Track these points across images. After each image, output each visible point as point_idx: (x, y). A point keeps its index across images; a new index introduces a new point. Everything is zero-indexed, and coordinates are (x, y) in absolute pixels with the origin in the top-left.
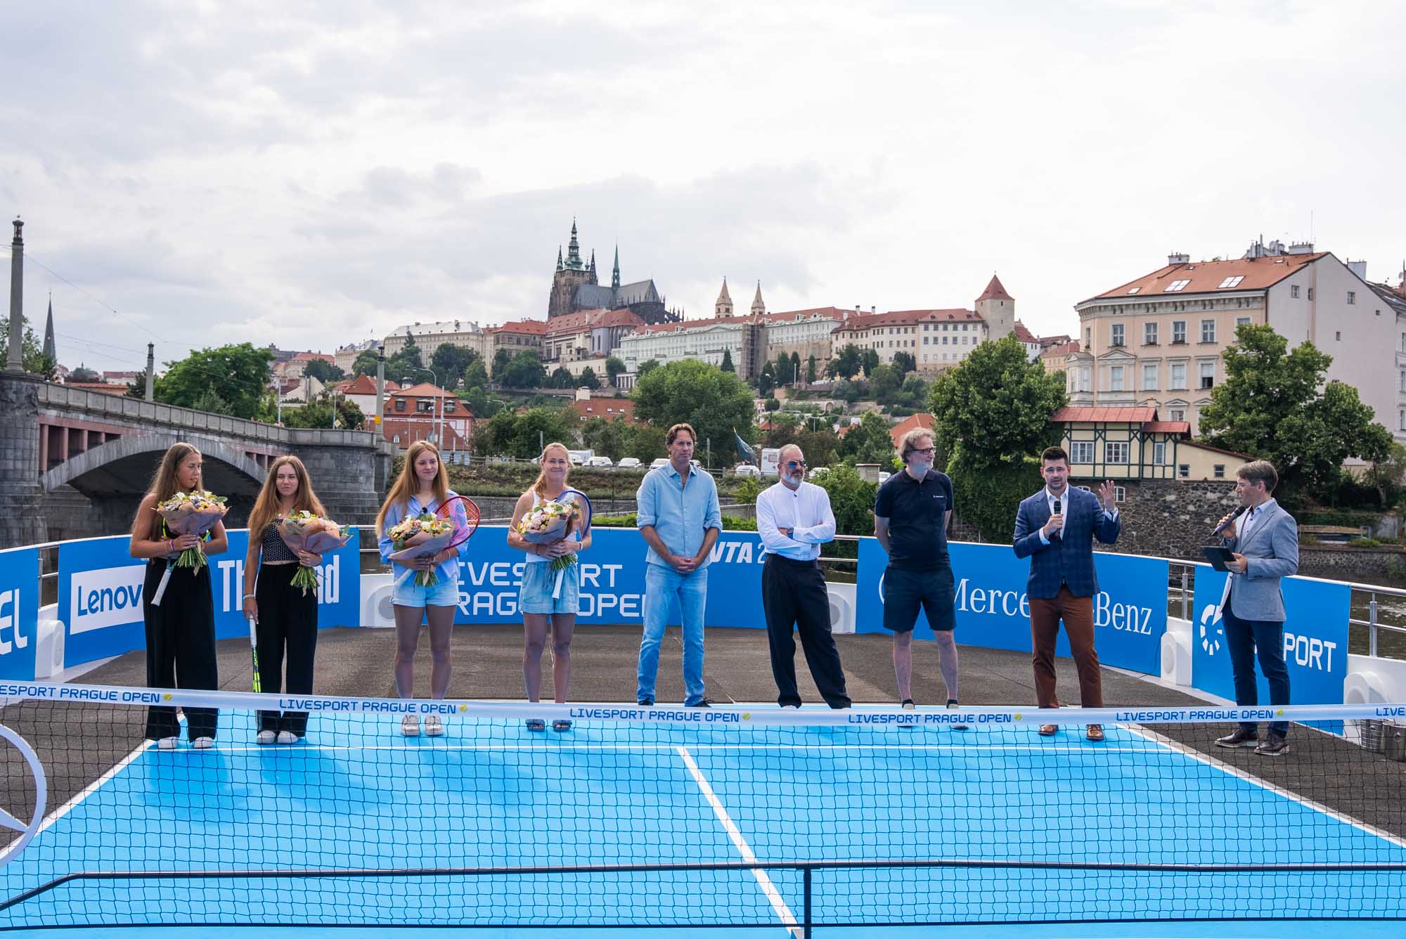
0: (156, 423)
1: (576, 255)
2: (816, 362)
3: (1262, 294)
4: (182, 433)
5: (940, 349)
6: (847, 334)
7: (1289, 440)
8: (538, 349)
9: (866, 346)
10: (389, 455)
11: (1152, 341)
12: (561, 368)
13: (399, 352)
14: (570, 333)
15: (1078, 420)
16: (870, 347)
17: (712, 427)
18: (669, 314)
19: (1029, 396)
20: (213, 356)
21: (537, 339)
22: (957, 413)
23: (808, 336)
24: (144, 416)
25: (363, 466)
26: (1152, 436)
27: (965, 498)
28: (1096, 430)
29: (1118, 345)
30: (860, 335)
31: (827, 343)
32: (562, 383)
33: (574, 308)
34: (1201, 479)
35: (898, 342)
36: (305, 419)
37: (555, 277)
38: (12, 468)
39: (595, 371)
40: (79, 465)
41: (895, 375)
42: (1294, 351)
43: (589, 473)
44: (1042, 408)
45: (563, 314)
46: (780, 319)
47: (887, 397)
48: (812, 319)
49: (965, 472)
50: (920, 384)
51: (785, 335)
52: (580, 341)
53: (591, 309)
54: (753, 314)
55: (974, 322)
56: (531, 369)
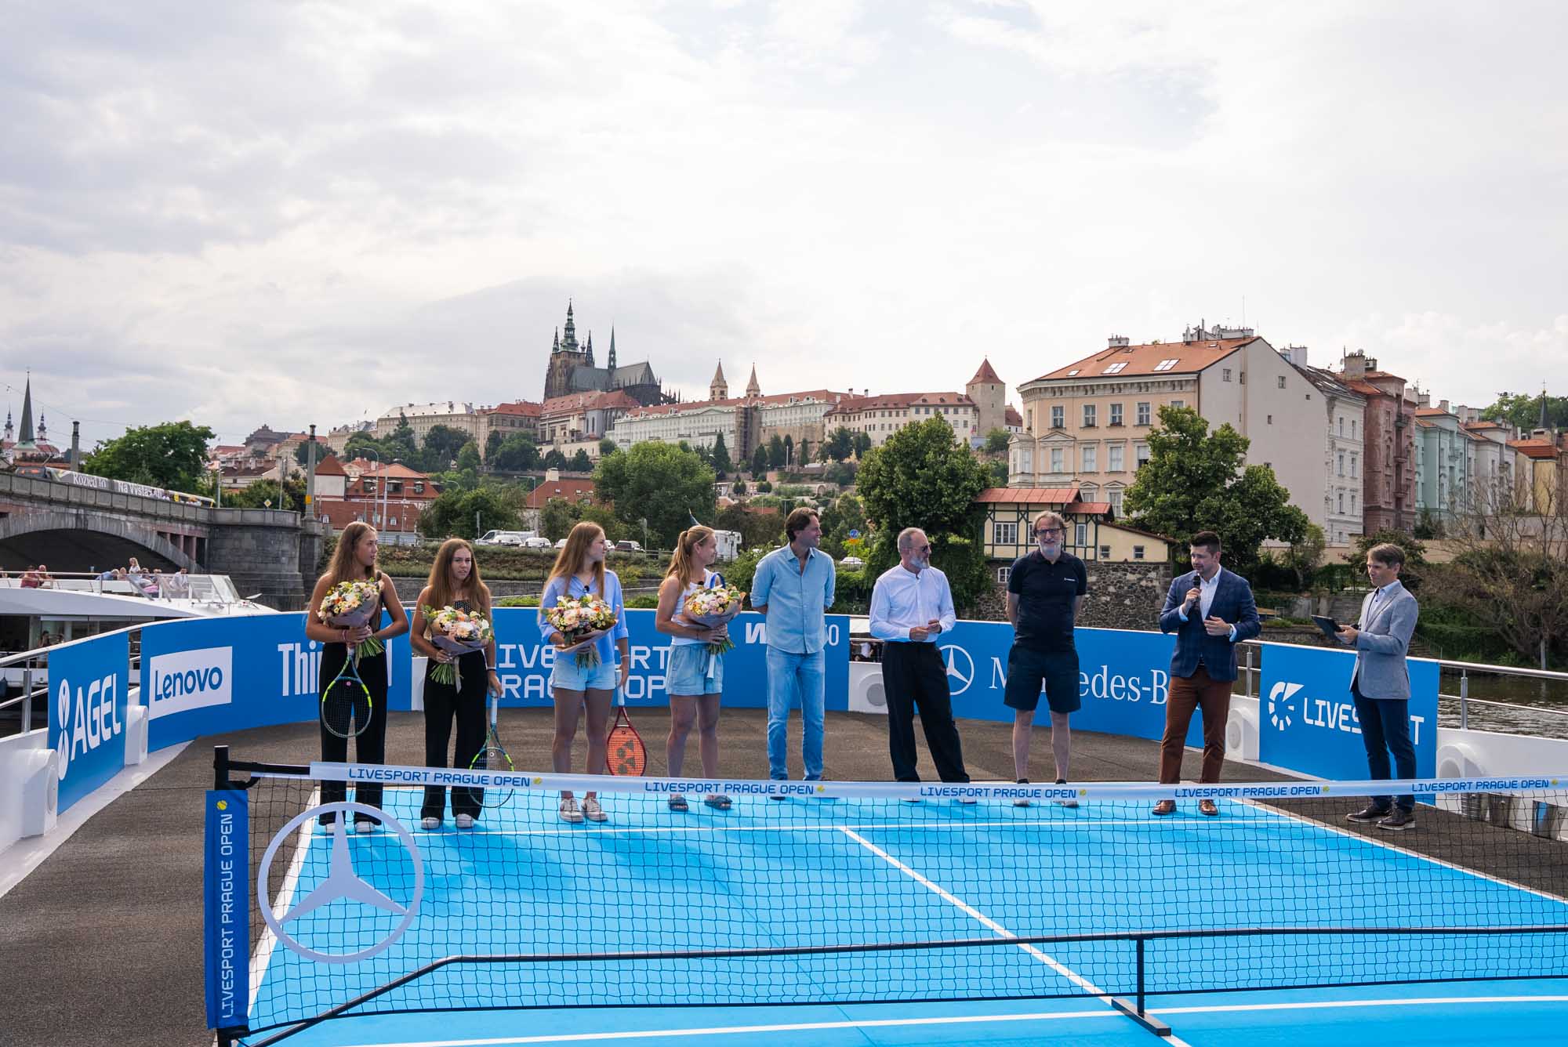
0: (50, 501)
1: (572, 337)
2: (809, 445)
3: (1194, 377)
4: (82, 511)
6: (840, 417)
7: (1208, 521)
8: (531, 432)
9: (858, 429)
10: (320, 536)
11: (1091, 422)
12: (554, 450)
13: (392, 433)
14: (565, 415)
15: (1002, 501)
16: (862, 430)
17: (673, 509)
18: (665, 396)
19: (953, 476)
20: (149, 433)
21: (532, 421)
22: (882, 494)
23: (801, 419)
24: (37, 494)
25: (286, 547)
26: (1074, 518)
28: (1019, 511)
29: (1058, 427)
30: (852, 418)
31: (819, 425)
32: (554, 465)
33: (570, 389)
34: (1122, 560)
35: (890, 426)
36: (251, 499)
37: (551, 359)
39: (589, 453)
42: (1214, 433)
43: (524, 554)
44: (965, 488)
45: (558, 396)
46: (773, 402)
48: (805, 401)
51: (778, 418)
52: (574, 423)
53: (586, 391)
54: (747, 396)
55: (966, 406)
56: (523, 451)
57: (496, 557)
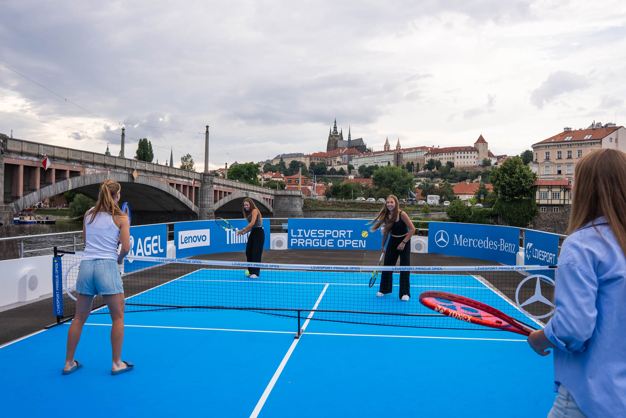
0: (241, 189)
1: (336, 130)
2: (419, 165)
4: (247, 192)
5: (463, 160)
6: (430, 155)
8: (324, 162)
9: (437, 159)
11: (560, 157)
12: (332, 168)
13: (278, 163)
14: (335, 156)
15: (542, 185)
18: (367, 149)
19: (525, 176)
20: (243, 165)
21: (324, 158)
22: (500, 183)
23: (416, 156)
24: (238, 186)
25: (298, 202)
26: (568, 190)
27: (503, 211)
28: (548, 188)
29: (548, 159)
30: (434, 156)
31: (423, 158)
32: (333, 173)
33: (336, 148)
35: (448, 158)
37: (329, 138)
38: (207, 203)
39: (344, 169)
40: (221, 202)
41: (447, 169)
43: (369, 204)
44: (530, 181)
45: (332, 150)
46: (407, 150)
47: (444, 177)
49: (502, 202)
50: (455, 172)
51: (408, 156)
52: (338, 159)
53: (342, 148)
54: (397, 149)
55: (474, 151)
56: (322, 169)
57: (360, 205)
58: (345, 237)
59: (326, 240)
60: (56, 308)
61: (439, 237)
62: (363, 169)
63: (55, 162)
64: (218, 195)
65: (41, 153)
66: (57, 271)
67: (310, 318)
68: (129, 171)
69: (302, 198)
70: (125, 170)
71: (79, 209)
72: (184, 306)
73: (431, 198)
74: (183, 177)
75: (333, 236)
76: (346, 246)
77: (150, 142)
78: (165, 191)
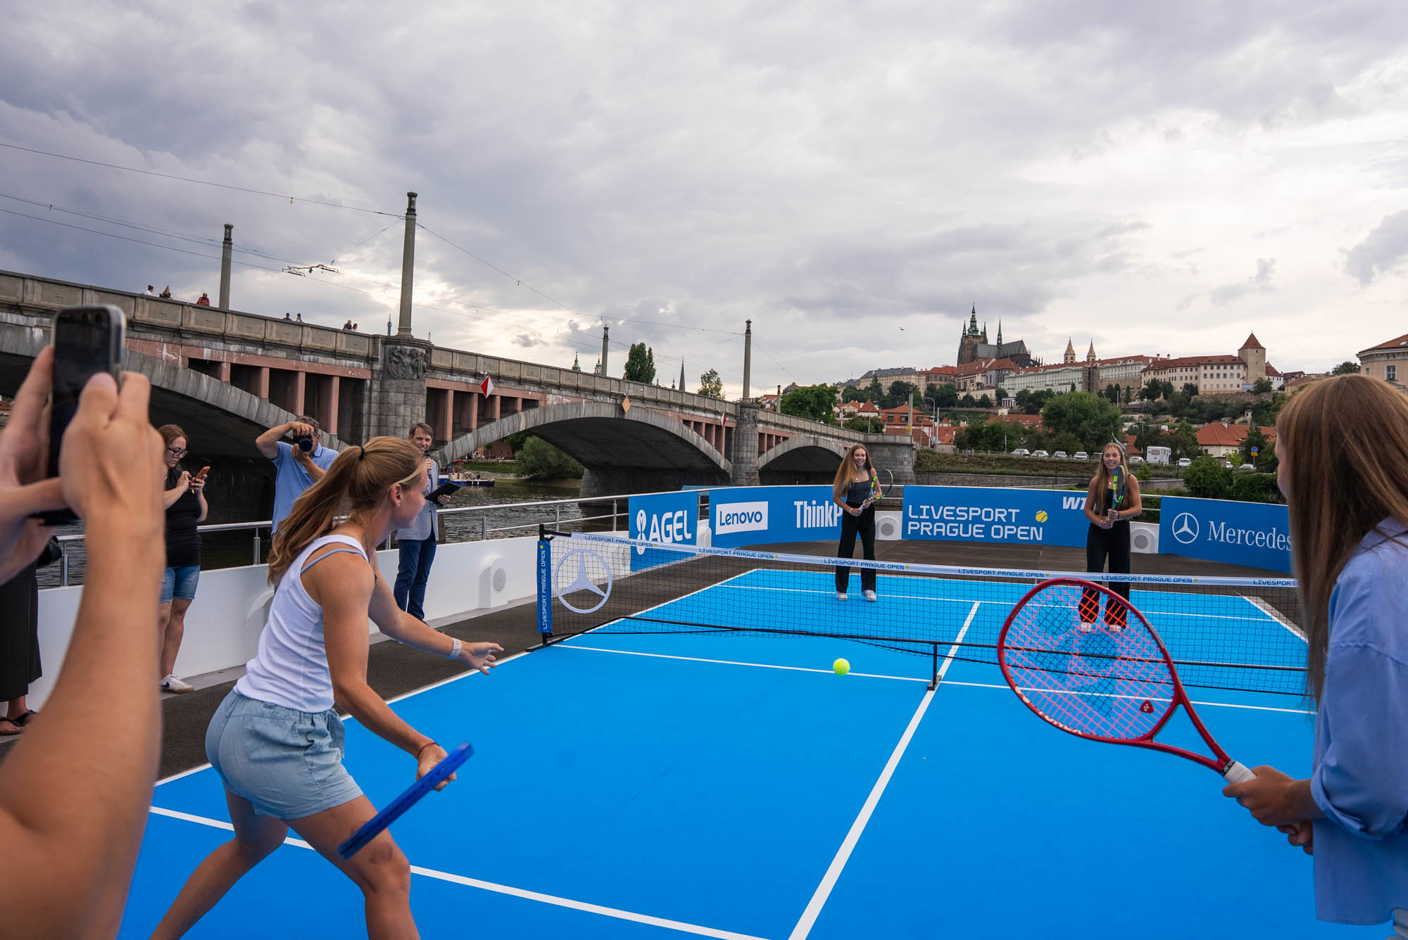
0: (805, 431)
1: (975, 326)
2: (1131, 390)
4: (816, 436)
5: (1215, 381)
6: (1152, 372)
8: (953, 383)
9: (1165, 379)
12: (967, 395)
13: (869, 386)
14: (972, 374)
16: (1167, 380)
18: (1033, 361)
21: (952, 377)
23: (1125, 374)
24: (800, 427)
25: (906, 456)
30: (1160, 373)
31: (1138, 378)
32: (968, 404)
33: (974, 358)
35: (1186, 377)
37: (962, 340)
38: (745, 456)
39: (989, 396)
40: (771, 455)
41: (1185, 398)
43: (1037, 461)
45: (967, 363)
46: (1107, 363)
47: (1179, 412)
48: (1128, 363)
50: (1201, 404)
51: (1110, 374)
52: (979, 378)
53: (985, 359)
54: (1088, 360)
55: (1238, 364)
56: (949, 396)
57: (1020, 462)
58: (1004, 520)
59: (970, 525)
60: (542, 620)
61: (1180, 524)
62: (1024, 396)
63: (501, 385)
64: (766, 441)
65: (480, 369)
66: (543, 562)
67: (953, 656)
68: (616, 399)
69: (914, 449)
70: (610, 398)
71: (532, 462)
72: (743, 627)
73: (1153, 453)
74: (705, 410)
75: (983, 518)
76: (1006, 537)
77: (650, 349)
78: (674, 433)
